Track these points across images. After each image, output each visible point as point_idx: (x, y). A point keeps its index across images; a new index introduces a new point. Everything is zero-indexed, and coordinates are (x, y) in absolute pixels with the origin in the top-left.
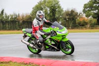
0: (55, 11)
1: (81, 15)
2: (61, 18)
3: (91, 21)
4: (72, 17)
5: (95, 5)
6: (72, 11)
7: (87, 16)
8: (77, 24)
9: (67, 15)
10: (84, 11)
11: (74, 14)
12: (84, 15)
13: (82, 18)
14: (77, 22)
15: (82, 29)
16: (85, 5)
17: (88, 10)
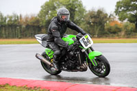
0: (74, 11)
1: (112, 17)
2: (83, 21)
3: (126, 26)
4: (98, 20)
5: (133, 3)
6: (100, 12)
7: (120, 19)
8: (106, 31)
9: (92, 18)
10: (117, 12)
11: (102, 16)
12: (117, 17)
13: (113, 21)
14: (106, 27)
15: (113, 37)
16: (118, 3)
17: (123, 10)
